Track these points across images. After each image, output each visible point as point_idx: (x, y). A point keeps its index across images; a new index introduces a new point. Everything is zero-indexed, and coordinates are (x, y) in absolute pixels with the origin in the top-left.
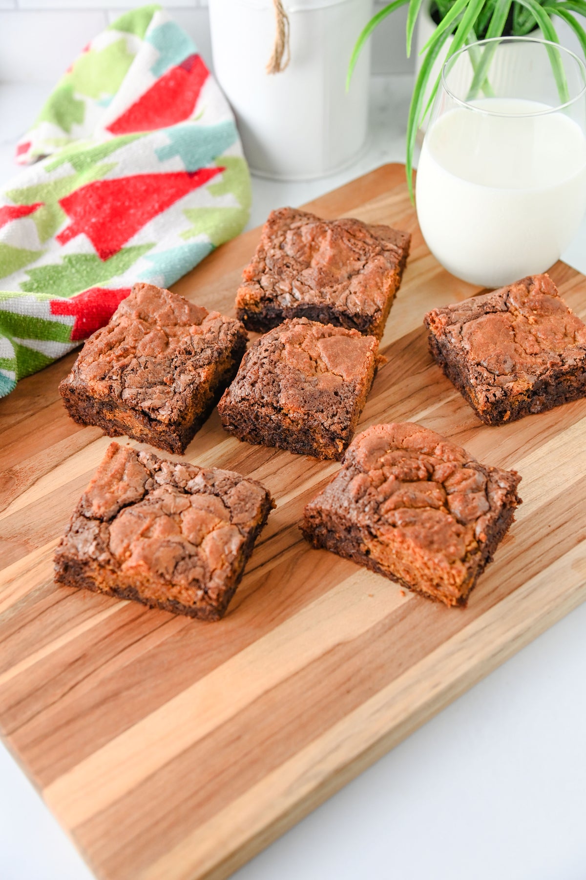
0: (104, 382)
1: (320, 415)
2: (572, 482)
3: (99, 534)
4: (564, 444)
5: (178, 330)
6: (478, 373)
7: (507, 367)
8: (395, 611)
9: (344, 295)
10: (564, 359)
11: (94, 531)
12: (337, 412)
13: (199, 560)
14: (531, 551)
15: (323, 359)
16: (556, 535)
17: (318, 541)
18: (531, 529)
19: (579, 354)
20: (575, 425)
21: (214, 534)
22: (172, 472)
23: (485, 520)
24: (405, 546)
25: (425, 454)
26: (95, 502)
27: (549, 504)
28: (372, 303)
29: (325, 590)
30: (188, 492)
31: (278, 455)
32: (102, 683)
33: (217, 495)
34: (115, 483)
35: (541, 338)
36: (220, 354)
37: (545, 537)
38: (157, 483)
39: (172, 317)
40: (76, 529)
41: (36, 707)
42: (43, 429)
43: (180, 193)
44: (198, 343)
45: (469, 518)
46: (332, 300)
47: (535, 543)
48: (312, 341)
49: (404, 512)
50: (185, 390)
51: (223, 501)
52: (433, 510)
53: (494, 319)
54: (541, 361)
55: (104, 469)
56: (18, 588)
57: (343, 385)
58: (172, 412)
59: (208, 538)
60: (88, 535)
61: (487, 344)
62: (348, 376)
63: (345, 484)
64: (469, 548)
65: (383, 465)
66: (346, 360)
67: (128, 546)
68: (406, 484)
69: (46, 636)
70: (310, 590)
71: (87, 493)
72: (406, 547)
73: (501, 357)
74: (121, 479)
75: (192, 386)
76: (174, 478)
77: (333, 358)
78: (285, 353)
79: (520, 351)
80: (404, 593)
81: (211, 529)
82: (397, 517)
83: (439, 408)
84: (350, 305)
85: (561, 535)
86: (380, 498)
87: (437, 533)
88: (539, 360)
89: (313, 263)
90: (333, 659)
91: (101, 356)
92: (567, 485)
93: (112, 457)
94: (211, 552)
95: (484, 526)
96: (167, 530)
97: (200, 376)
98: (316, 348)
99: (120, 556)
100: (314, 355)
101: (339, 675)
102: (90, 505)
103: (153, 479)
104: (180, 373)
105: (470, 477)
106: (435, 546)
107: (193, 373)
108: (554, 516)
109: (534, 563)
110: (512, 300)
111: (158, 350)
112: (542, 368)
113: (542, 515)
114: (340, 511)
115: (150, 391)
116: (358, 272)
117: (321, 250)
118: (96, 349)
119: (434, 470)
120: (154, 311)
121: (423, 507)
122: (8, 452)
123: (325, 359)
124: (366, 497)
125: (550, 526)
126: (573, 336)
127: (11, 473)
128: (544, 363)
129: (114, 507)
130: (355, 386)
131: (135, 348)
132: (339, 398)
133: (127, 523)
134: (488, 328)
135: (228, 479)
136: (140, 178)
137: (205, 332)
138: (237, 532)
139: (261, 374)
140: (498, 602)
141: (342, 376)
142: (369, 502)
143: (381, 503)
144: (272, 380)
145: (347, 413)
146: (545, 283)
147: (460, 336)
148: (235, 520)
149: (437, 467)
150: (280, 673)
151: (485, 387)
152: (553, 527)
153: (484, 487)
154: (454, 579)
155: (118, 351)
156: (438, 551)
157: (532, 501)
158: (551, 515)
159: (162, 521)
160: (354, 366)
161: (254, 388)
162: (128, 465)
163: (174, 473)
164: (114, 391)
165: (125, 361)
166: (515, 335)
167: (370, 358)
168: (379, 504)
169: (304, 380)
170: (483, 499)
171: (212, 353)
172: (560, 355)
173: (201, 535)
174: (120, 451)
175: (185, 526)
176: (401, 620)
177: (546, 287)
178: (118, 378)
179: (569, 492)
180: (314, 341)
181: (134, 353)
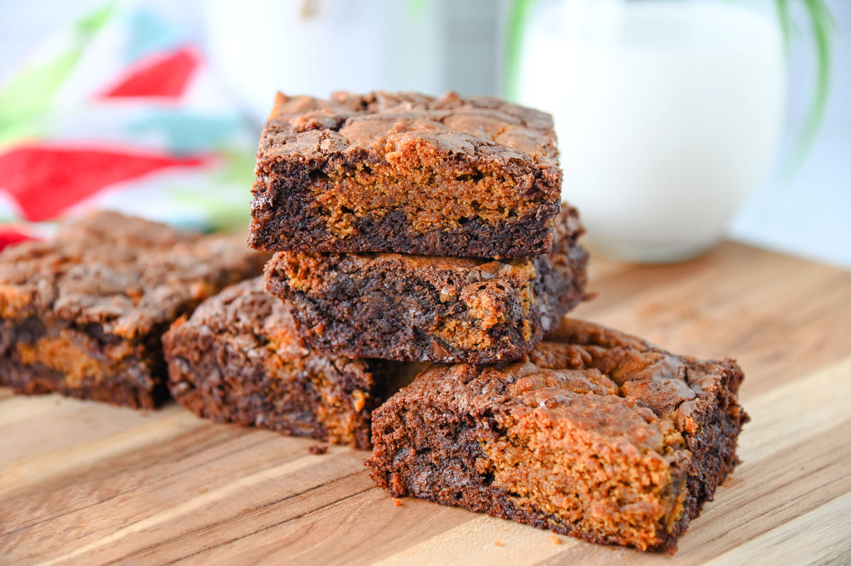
8: (546, 561)
14: (777, 494)
16: (817, 478)
17: (399, 480)
18: (770, 472)
23: (691, 406)
24: (556, 432)
37: (797, 479)
45: (664, 403)
47: (782, 486)
64: (670, 438)
72: (559, 436)
80: (559, 540)
82: (537, 397)
95: (692, 412)
106: (611, 428)
108: (808, 458)
109: (786, 506)
113: (787, 457)
124: (482, 376)
125: (803, 469)
140: (732, 548)
142: (489, 381)
152: (808, 470)
153: (682, 374)
154: (649, 476)
156: (616, 434)
158: (803, 457)
168: (504, 384)
170: (684, 386)
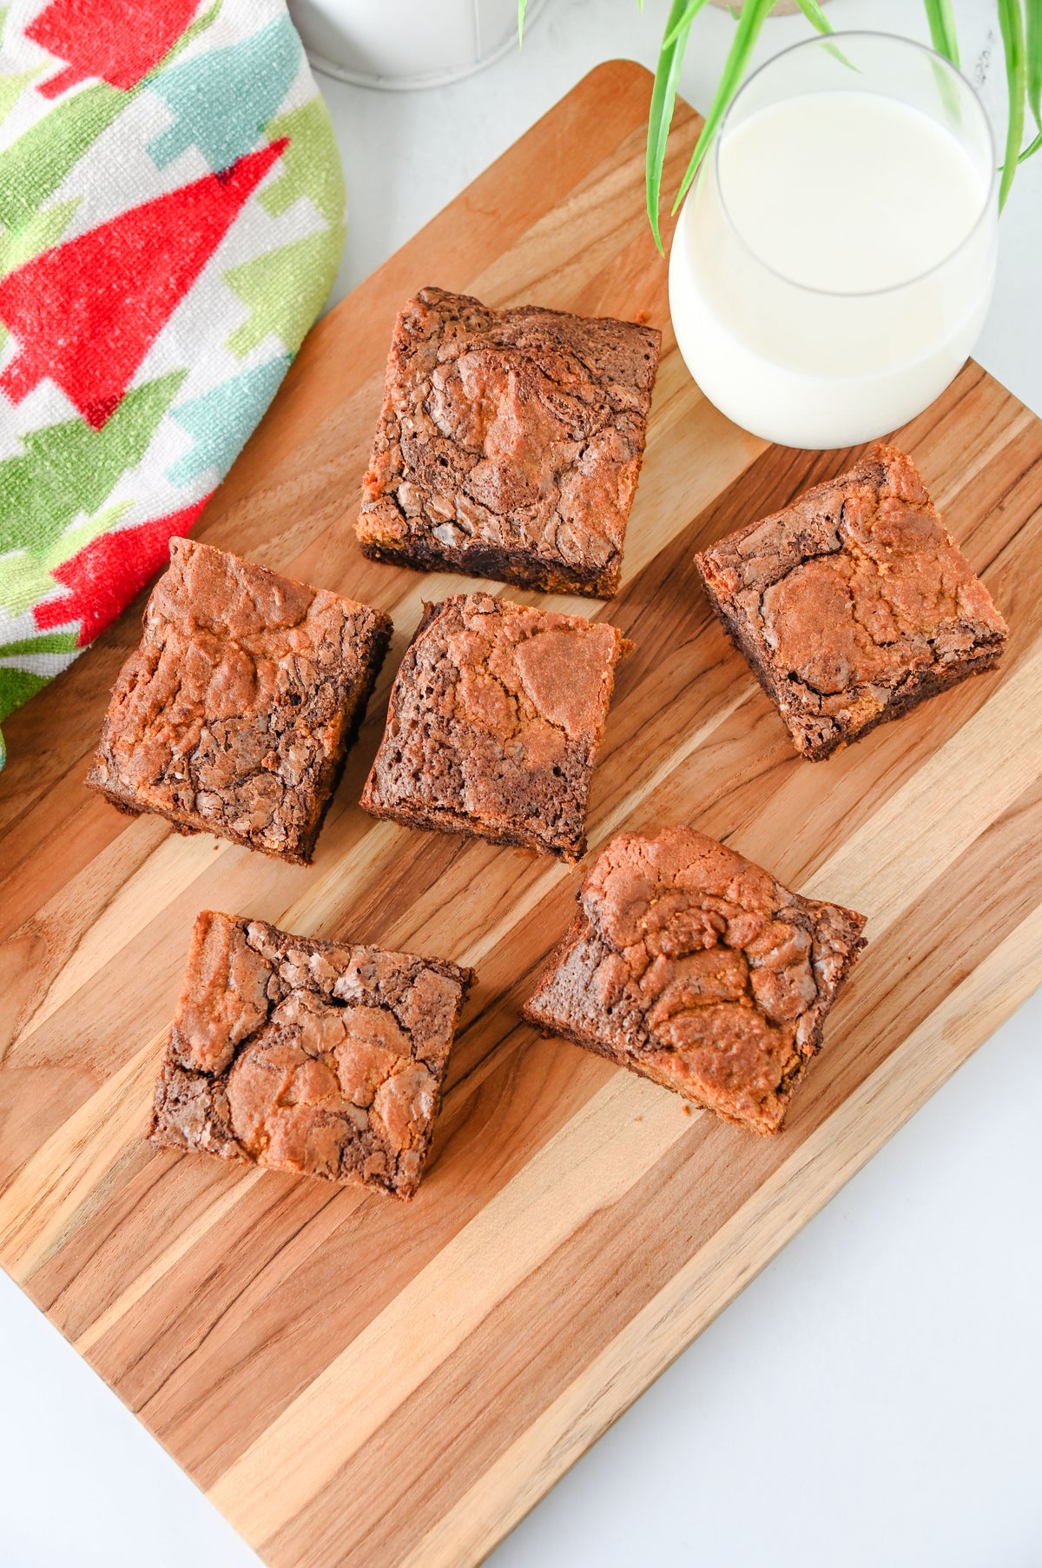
0: (163, 788)
1: (533, 823)
2: (947, 863)
3: (212, 1106)
4: (935, 784)
5: (269, 642)
6: (793, 695)
7: (841, 680)
8: (675, 1145)
9: (550, 527)
10: (938, 648)
11: (203, 1101)
12: (561, 810)
13: (375, 1138)
14: (881, 1010)
15: (529, 692)
16: (919, 975)
18: (879, 968)
19: (964, 642)
20: (954, 739)
21: (391, 1083)
22: (306, 965)
23: (809, 1021)
25: (711, 896)
26: (196, 1042)
27: (910, 913)
28: (601, 542)
29: (567, 1114)
30: (340, 1003)
31: (468, 849)
32: (256, 1313)
33: (385, 1007)
34: (218, 997)
35: (898, 607)
36: (347, 689)
37: (902, 979)
38: (284, 981)
39: (254, 617)
40: (175, 1096)
41: (167, 1363)
42: (67, 828)
43: (212, 235)
44: (308, 675)
45: (786, 1017)
46: (530, 538)
47: (887, 995)
48: (504, 652)
49: (684, 1026)
50: (301, 780)
51: (396, 1017)
52: (730, 1006)
53: (817, 579)
54: (899, 659)
55: (197, 970)
56: (97, 1155)
57: (566, 749)
58: (287, 836)
59: (383, 1091)
60: (196, 1108)
61: (807, 634)
62: (574, 729)
63: (588, 974)
64: (787, 1070)
65: (646, 932)
66: (568, 692)
67: (262, 1124)
68: (685, 963)
69: (158, 1238)
70: (544, 1117)
71: (178, 1025)
73: (831, 663)
74: (226, 987)
75: (311, 770)
76: (310, 975)
77: (546, 688)
78: (463, 689)
79: (863, 641)
80: (687, 1109)
81: (385, 1075)
82: (672, 1033)
83: (727, 721)
84: (564, 548)
85: (927, 973)
86: (645, 1004)
87: (737, 1057)
88: (896, 658)
89: (489, 448)
90: (591, 1239)
91: (147, 730)
92: (938, 872)
93: (204, 939)
94: (391, 1122)
95: (810, 1030)
96: (318, 1090)
97: (321, 746)
98: (514, 670)
99: (253, 1145)
100: (512, 686)
101: (601, 1267)
102: (188, 1048)
103: (278, 975)
104: (288, 744)
105: (785, 940)
106: (735, 1081)
107: (309, 742)
108: (916, 937)
109: (886, 1032)
110: (847, 526)
111: (241, 703)
112: (901, 671)
113: (898, 936)
114: (584, 1025)
115: (242, 791)
116: (573, 467)
117: (502, 417)
118: (136, 719)
119: (727, 927)
120: (220, 610)
121: (713, 1005)
122: (20, 882)
123: (532, 693)
124: (622, 1004)
125: (910, 958)
126: (953, 595)
127: (34, 927)
128: (904, 661)
129: (227, 1051)
130: (587, 751)
131: (201, 702)
132: (561, 779)
133: (253, 1083)
134: (808, 595)
135: (399, 972)
136: (130, 219)
137: (316, 644)
138: (425, 1075)
139: (427, 751)
140: (831, 1112)
141: (563, 729)
142: (629, 1012)
143: (647, 1010)
144: (448, 763)
145: (578, 807)
146: (906, 483)
147: (761, 618)
148: (420, 1054)
149: (732, 922)
150: (516, 1269)
151: (805, 720)
152: (915, 959)
153: (807, 954)
155: (173, 715)
156: (739, 1088)
157: (881, 910)
158: (913, 934)
159: (306, 1073)
160: (582, 704)
161: (418, 784)
162: (233, 957)
163: (310, 966)
164: (182, 803)
165: (190, 735)
166: (854, 606)
167: (607, 681)
168: (643, 1013)
169: (500, 756)
170: (807, 979)
171: (336, 690)
172: (931, 642)
173: (371, 1088)
174: (214, 926)
175: (344, 1075)
176: (687, 1159)
177: (908, 491)
178: (185, 776)
179: (941, 885)
180: (508, 650)
181: (202, 716)
